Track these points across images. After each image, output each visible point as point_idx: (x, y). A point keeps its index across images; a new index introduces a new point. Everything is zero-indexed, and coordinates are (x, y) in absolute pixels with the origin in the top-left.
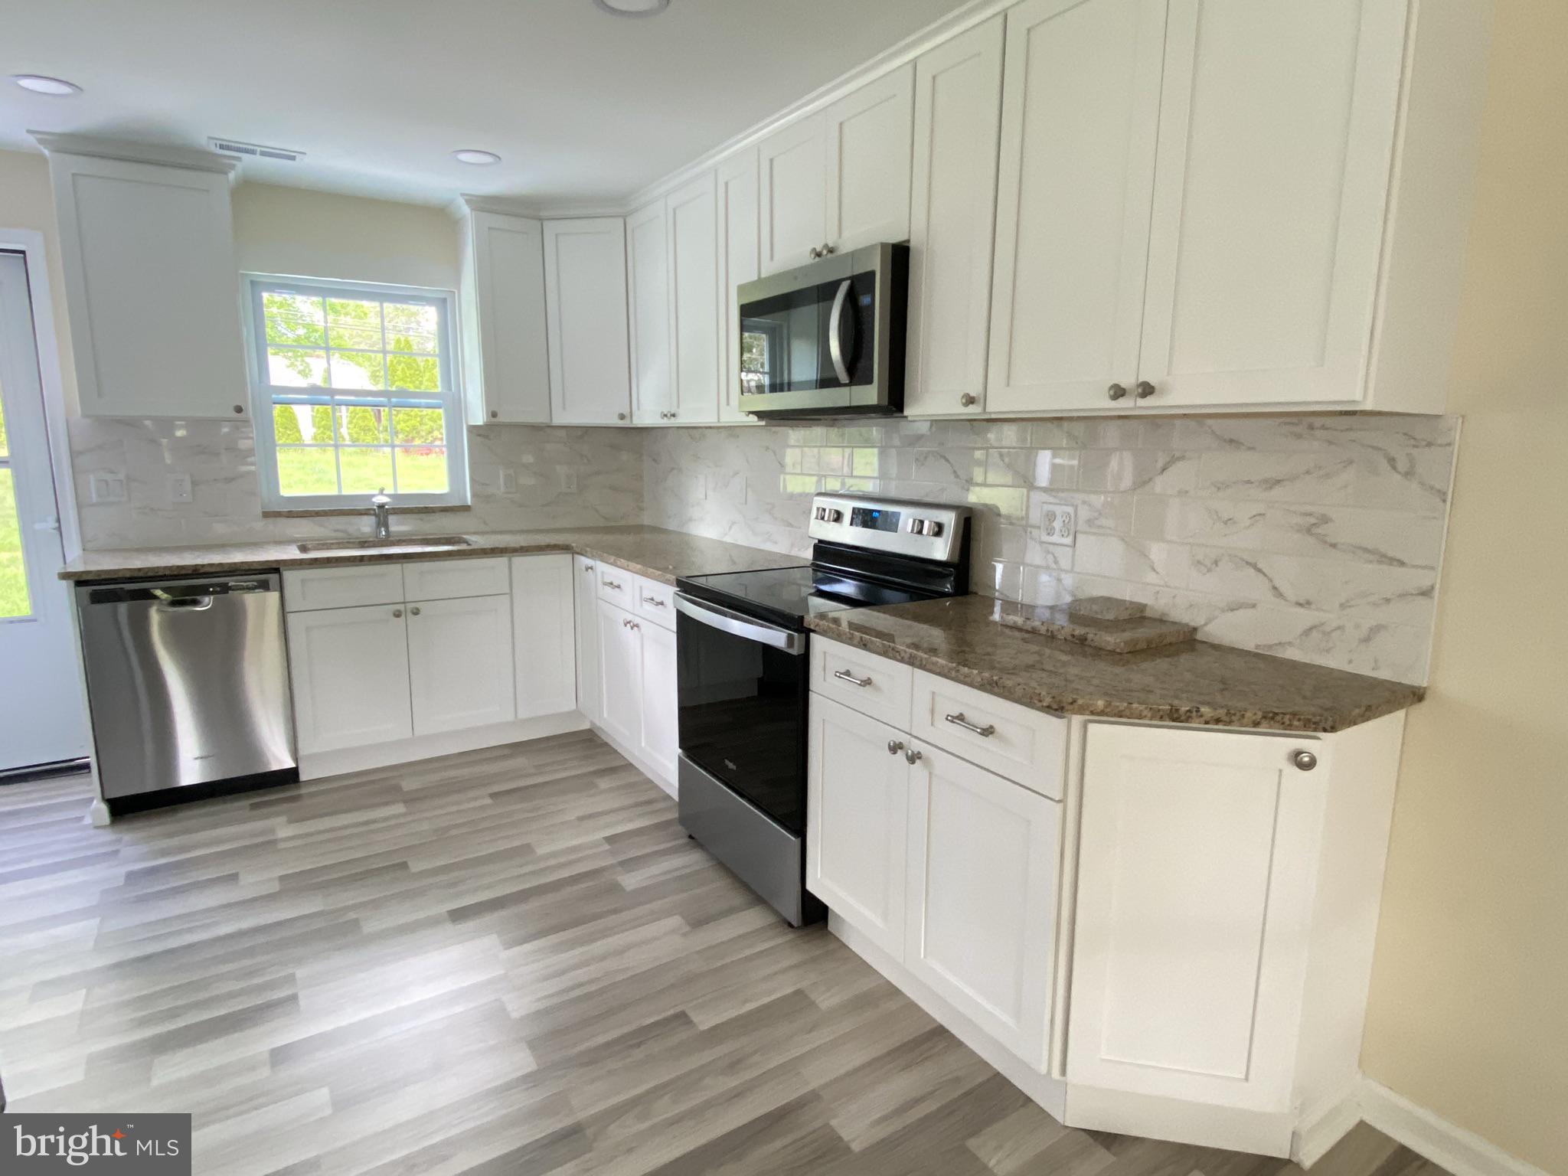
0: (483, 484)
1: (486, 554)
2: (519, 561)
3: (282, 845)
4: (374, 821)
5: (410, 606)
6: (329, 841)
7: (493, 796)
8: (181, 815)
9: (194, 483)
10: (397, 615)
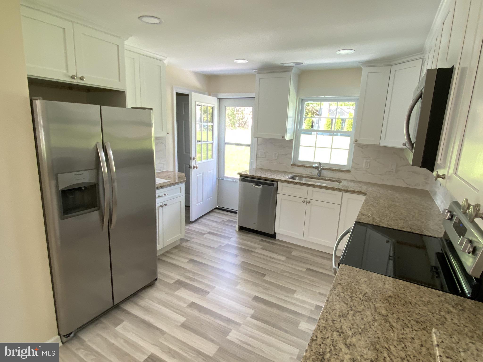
0: (357, 164)
1: (334, 189)
2: (345, 194)
3: (253, 254)
4: (275, 259)
5: (308, 200)
6: (263, 259)
7: (308, 269)
8: (250, 235)
9: (278, 155)
10: (304, 202)
